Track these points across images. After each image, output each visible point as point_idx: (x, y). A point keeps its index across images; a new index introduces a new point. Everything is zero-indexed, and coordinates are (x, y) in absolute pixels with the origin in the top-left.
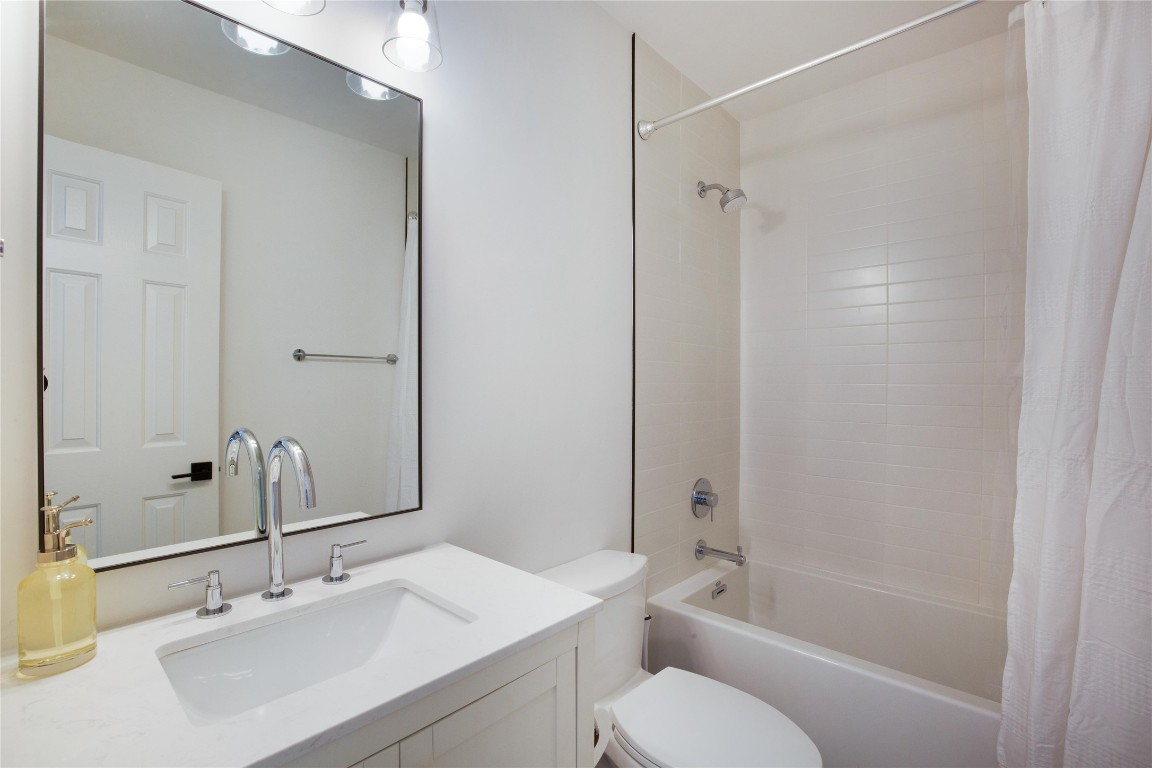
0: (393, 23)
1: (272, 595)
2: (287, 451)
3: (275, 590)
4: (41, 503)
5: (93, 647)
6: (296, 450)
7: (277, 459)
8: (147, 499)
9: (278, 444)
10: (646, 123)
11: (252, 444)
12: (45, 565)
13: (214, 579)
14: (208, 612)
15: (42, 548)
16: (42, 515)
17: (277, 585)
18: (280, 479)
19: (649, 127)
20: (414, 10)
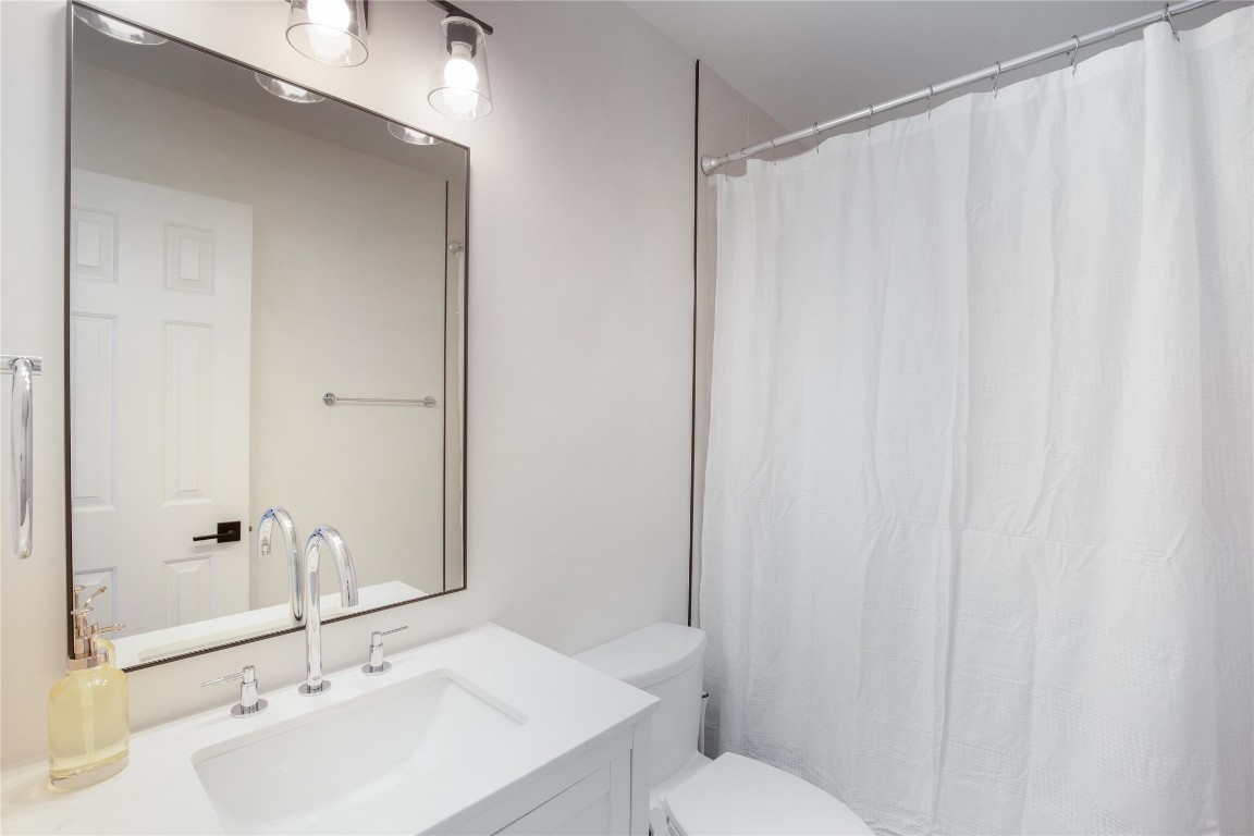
0: (438, 72)
1: (309, 689)
2: (326, 541)
3: (313, 684)
4: (70, 607)
5: (126, 753)
6: (336, 541)
7: (315, 549)
8: (168, 562)
9: (318, 533)
10: (710, 157)
11: (287, 524)
12: (76, 672)
13: (249, 676)
14: (243, 711)
15: (72, 655)
16: (70, 619)
17: (315, 679)
18: (318, 570)
19: (713, 163)
20: (463, 56)
